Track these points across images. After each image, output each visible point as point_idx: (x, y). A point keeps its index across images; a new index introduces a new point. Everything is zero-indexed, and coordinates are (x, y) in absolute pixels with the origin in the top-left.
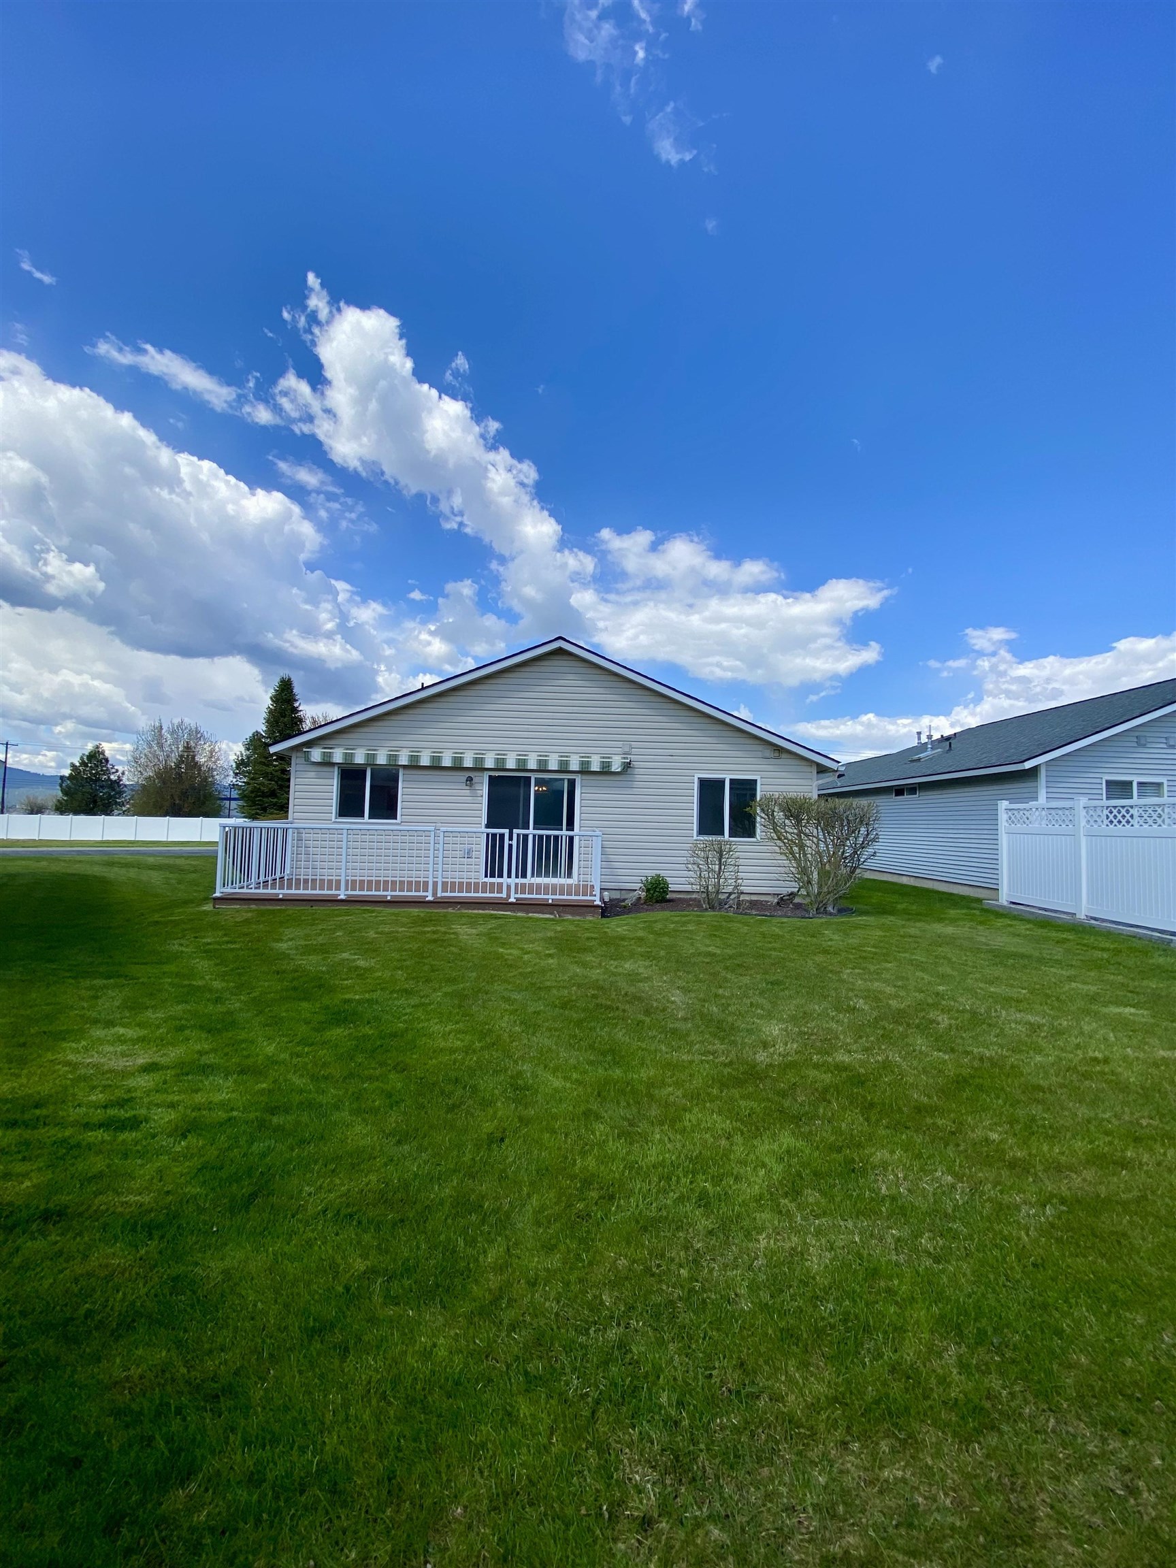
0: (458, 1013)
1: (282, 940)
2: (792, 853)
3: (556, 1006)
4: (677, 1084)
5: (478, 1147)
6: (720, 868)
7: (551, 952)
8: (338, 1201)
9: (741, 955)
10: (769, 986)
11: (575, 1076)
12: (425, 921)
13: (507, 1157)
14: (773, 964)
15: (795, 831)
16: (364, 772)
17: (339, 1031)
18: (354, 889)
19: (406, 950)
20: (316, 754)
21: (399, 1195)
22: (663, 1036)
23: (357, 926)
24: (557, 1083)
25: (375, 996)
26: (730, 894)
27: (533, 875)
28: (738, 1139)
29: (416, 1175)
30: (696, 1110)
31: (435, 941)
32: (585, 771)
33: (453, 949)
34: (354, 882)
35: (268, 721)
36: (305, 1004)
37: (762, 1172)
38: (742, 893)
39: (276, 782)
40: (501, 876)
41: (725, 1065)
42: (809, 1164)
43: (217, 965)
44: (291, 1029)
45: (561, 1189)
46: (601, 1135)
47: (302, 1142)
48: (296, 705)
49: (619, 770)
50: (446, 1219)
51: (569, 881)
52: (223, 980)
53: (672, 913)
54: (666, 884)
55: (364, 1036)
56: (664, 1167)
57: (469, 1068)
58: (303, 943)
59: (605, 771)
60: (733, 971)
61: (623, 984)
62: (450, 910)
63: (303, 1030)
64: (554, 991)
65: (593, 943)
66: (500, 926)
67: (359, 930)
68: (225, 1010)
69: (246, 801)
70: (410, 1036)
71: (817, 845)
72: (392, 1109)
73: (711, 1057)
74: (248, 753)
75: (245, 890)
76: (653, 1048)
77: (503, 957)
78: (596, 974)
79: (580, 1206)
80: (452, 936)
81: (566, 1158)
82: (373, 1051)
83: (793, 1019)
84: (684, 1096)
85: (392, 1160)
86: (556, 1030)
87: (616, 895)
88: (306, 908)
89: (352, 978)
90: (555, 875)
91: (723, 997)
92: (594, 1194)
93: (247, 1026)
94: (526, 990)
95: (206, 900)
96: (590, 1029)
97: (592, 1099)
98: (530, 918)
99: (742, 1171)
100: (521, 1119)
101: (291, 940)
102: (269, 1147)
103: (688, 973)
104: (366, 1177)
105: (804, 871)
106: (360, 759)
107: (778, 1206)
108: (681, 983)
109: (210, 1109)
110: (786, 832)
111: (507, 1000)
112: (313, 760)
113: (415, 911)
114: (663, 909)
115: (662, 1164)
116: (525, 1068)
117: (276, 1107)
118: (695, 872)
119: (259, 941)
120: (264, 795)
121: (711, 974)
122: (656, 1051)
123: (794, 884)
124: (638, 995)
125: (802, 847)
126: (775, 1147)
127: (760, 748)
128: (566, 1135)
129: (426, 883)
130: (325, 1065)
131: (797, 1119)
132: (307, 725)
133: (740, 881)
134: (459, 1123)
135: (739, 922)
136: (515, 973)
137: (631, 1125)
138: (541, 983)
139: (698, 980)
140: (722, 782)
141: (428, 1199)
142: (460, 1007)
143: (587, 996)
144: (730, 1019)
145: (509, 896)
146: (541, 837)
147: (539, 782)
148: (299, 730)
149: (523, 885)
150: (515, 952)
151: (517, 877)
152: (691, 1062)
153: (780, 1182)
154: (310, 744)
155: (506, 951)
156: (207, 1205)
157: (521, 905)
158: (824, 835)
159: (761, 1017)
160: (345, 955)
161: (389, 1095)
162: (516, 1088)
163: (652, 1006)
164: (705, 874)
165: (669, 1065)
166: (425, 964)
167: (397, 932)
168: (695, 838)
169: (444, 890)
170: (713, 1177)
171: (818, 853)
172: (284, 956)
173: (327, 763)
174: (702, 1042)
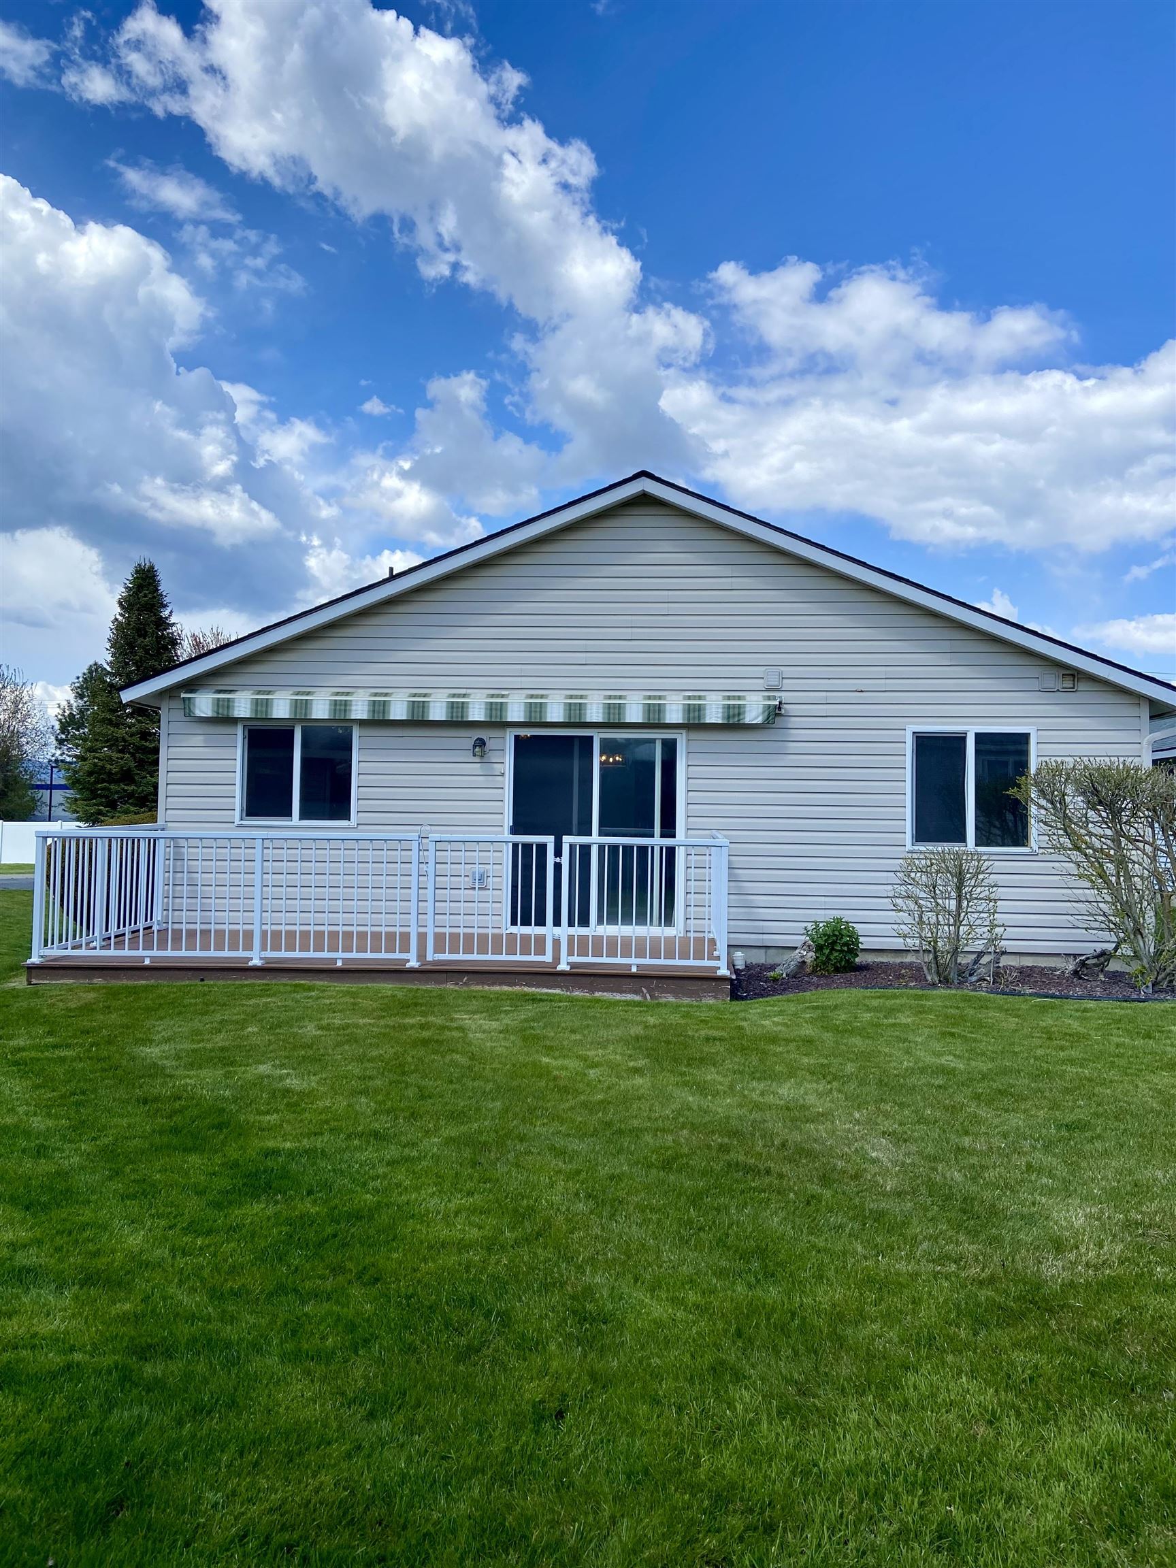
0: (471, 1177)
1: (151, 1041)
2: (1102, 875)
3: (650, 1166)
4: (890, 1318)
5: (518, 1427)
6: (959, 906)
7: (641, 1063)
8: (265, 1519)
9: (1005, 1071)
10: (1064, 1133)
11: (692, 1297)
12: (404, 1007)
13: (570, 1447)
14: (1067, 1091)
15: (1108, 832)
16: (290, 734)
17: (257, 1207)
18: (276, 947)
19: (370, 1060)
20: (204, 704)
21: (375, 1513)
22: (857, 1225)
23: (283, 1016)
24: (659, 1310)
25: (319, 1143)
26: (980, 954)
27: (600, 921)
28: (1010, 1424)
29: (404, 1478)
30: (926, 1367)
31: (425, 1042)
32: (695, 724)
33: (457, 1057)
34: (276, 935)
35: (115, 644)
36: (194, 1159)
37: (1060, 1489)
38: (1004, 953)
39: (133, 755)
40: (541, 922)
41: (981, 1283)
42: (1151, 1475)
43: (37, 1087)
44: (172, 1204)
45: (674, 1508)
46: (746, 1410)
47: (199, 1410)
48: (165, 613)
49: (759, 720)
50: (462, 1559)
51: (670, 932)
52: (49, 1115)
53: (868, 992)
54: (854, 937)
55: (302, 1217)
56: (868, 1475)
57: (494, 1277)
58: (187, 1046)
59: (733, 725)
60: (989, 1102)
61: (777, 1127)
62: (450, 986)
63: (193, 1206)
64: (648, 1138)
65: (719, 1047)
66: (543, 1015)
67: (288, 1023)
68: (52, 1168)
69: (80, 791)
70: (384, 1218)
71: (1154, 859)
72: (356, 1352)
73: (953, 1267)
74: (81, 702)
75: (83, 952)
76: (839, 1247)
77: (549, 1073)
78: (724, 1106)
79: (711, 1542)
80: (456, 1034)
81: (683, 1452)
82: (320, 1245)
83: (1114, 1196)
84: (902, 1342)
85: (359, 1447)
86: (653, 1210)
87: (759, 958)
88: (193, 983)
89: (277, 1111)
90: (642, 920)
91: (972, 1152)
92: (736, 1522)
93: (93, 1198)
94: (595, 1133)
95: (14, 969)
96: (718, 1210)
97: (726, 1343)
98: (598, 1001)
99: (1020, 1485)
100: (594, 1376)
101: (168, 1040)
102: (140, 1417)
103: (902, 1106)
104: (314, 1476)
105: (1127, 910)
106: (281, 710)
107: (1093, 1552)
108: (887, 1125)
109: (34, 1347)
110: (1090, 834)
111: (560, 1153)
112: (198, 713)
113: (387, 987)
114: (850, 984)
115: (865, 1468)
116: (598, 1279)
117: (150, 1346)
118: (910, 912)
119: (109, 1043)
120: (111, 778)
121: (946, 1108)
122: (844, 1253)
123: (1106, 935)
124: (807, 1146)
125: (1122, 863)
126: (1083, 1441)
127: (1034, 671)
128: (680, 1409)
129: (405, 937)
130: (234, 1270)
131: (1124, 1389)
132: (185, 650)
133: (999, 930)
134: (480, 1383)
135: (1000, 1008)
136: (572, 1103)
137: (803, 1393)
138: (621, 1122)
139: (922, 1120)
140: (961, 740)
141: (427, 1520)
142: (475, 1164)
143: (709, 1147)
144: (987, 1195)
145: (557, 959)
146: (614, 849)
147: (609, 747)
148: (171, 659)
149: (583, 940)
150: (572, 1064)
151: (571, 924)
152: (914, 1276)
153: (1097, 1509)
154: (192, 685)
155: (554, 1063)
156: (36, 1519)
157: (581, 977)
158: (1166, 838)
159: (1049, 1192)
160: (264, 1069)
161: (351, 1327)
162: (583, 1318)
163: (834, 1169)
164: (930, 917)
165: (870, 1281)
166: (407, 1085)
167: (357, 1026)
168: (909, 847)
169: (439, 949)
170: (963, 1495)
171: (1156, 874)
172: (154, 1071)
173: (223, 720)
174: (934, 1239)
